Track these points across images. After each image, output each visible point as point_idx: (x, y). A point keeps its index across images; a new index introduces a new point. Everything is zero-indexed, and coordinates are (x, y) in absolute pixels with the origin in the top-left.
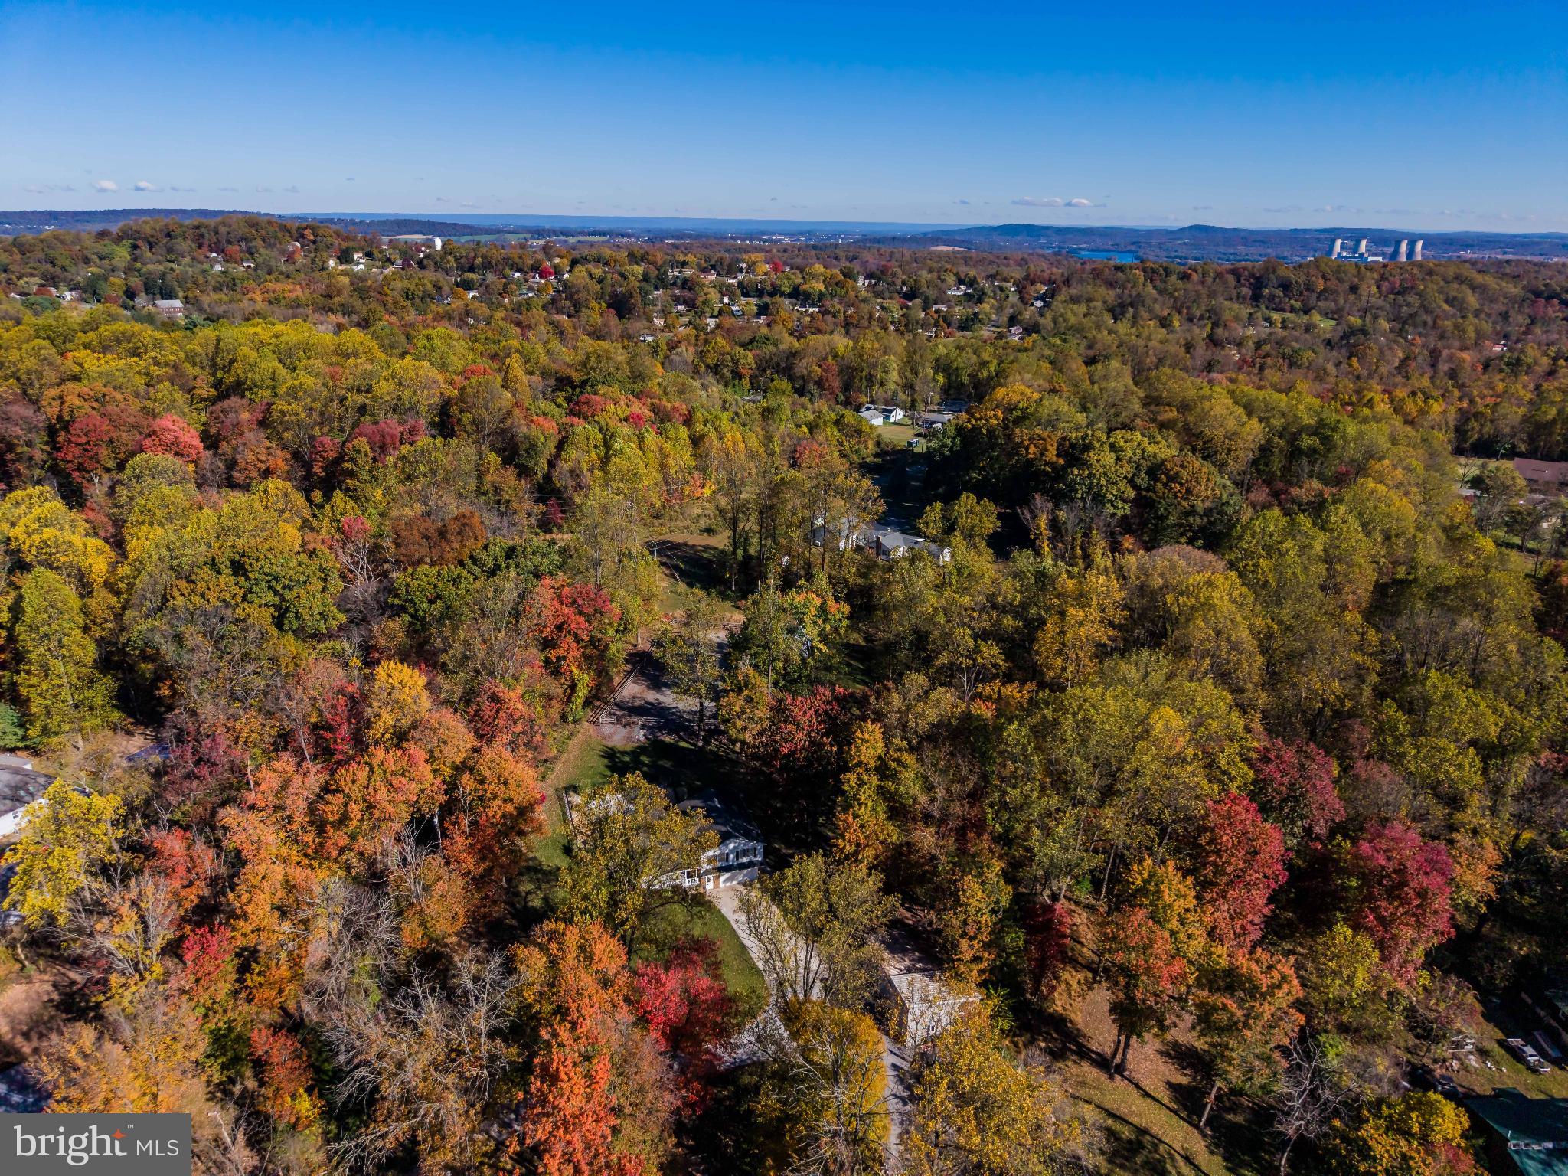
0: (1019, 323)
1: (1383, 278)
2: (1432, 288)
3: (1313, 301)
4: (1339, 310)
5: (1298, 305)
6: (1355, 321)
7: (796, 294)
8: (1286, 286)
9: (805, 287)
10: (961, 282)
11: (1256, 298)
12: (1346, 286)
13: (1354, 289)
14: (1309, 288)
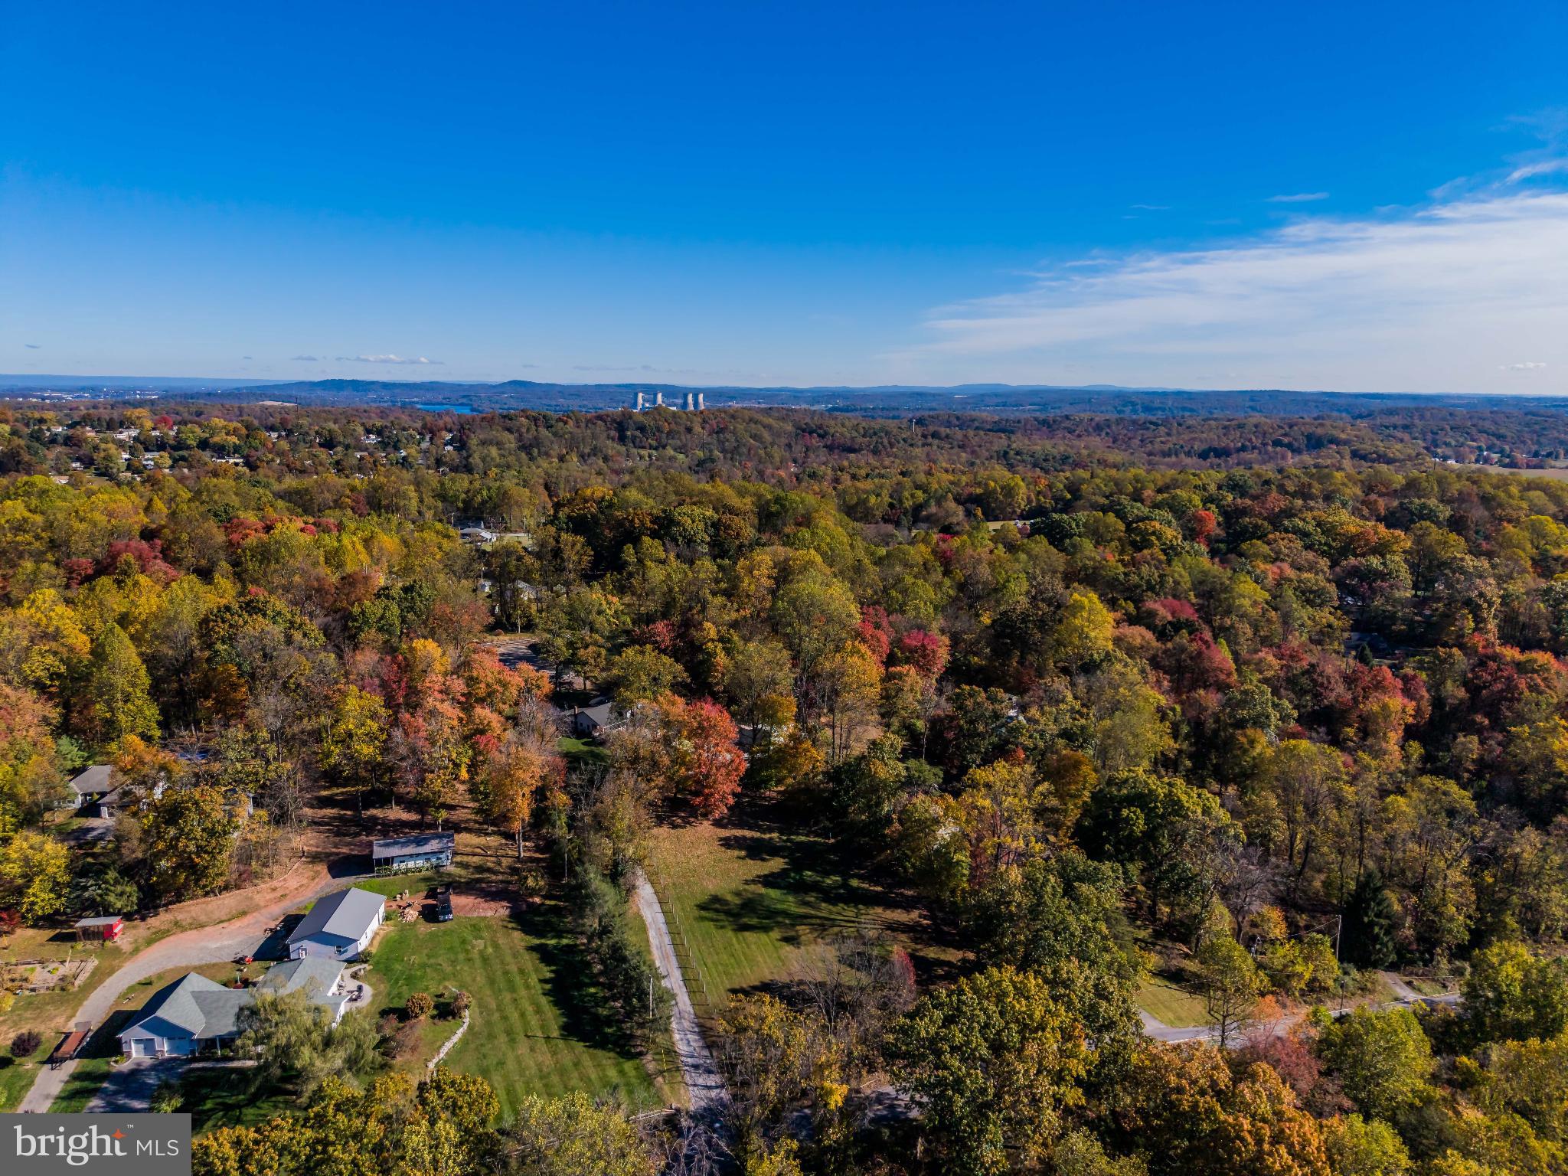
0: (445, 464)
1: (704, 421)
2: (740, 427)
3: (664, 441)
4: (684, 446)
5: (654, 443)
6: (700, 454)
7: (204, 445)
8: (642, 428)
9: (216, 439)
10: (368, 432)
11: (622, 439)
12: (682, 429)
13: (689, 430)
14: (659, 429)
